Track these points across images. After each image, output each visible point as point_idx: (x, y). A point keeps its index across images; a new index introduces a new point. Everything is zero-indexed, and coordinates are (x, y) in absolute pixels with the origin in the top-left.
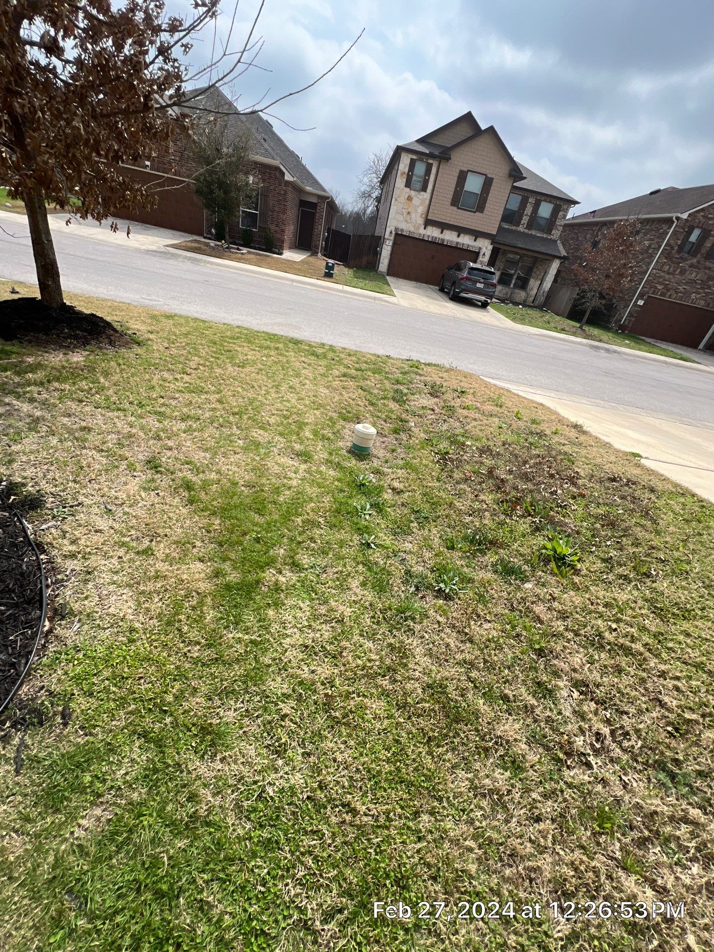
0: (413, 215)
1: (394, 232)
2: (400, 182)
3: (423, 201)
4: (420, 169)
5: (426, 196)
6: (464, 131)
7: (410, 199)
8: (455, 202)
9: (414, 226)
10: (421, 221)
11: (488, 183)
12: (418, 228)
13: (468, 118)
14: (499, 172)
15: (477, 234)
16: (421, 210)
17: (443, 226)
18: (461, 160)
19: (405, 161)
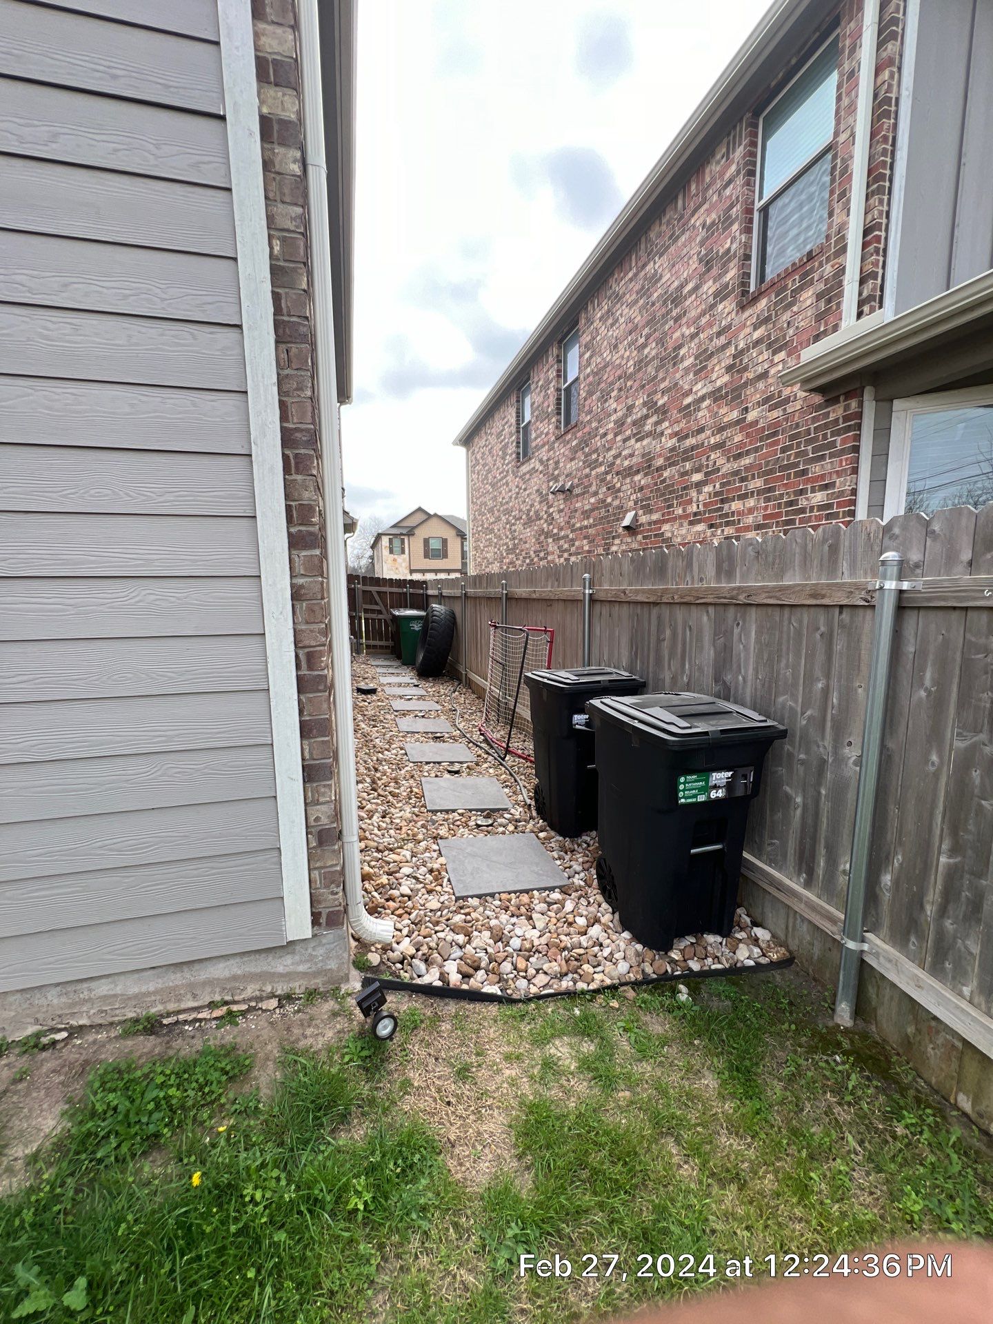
0: (400, 569)
2: (386, 552)
3: (404, 560)
4: (397, 542)
5: (406, 556)
6: (421, 517)
7: (395, 560)
8: (426, 556)
9: (403, 575)
10: (408, 571)
11: (445, 542)
12: (406, 575)
13: (420, 509)
14: (450, 534)
15: (449, 571)
16: (405, 564)
17: (423, 571)
18: (422, 533)
19: (385, 541)
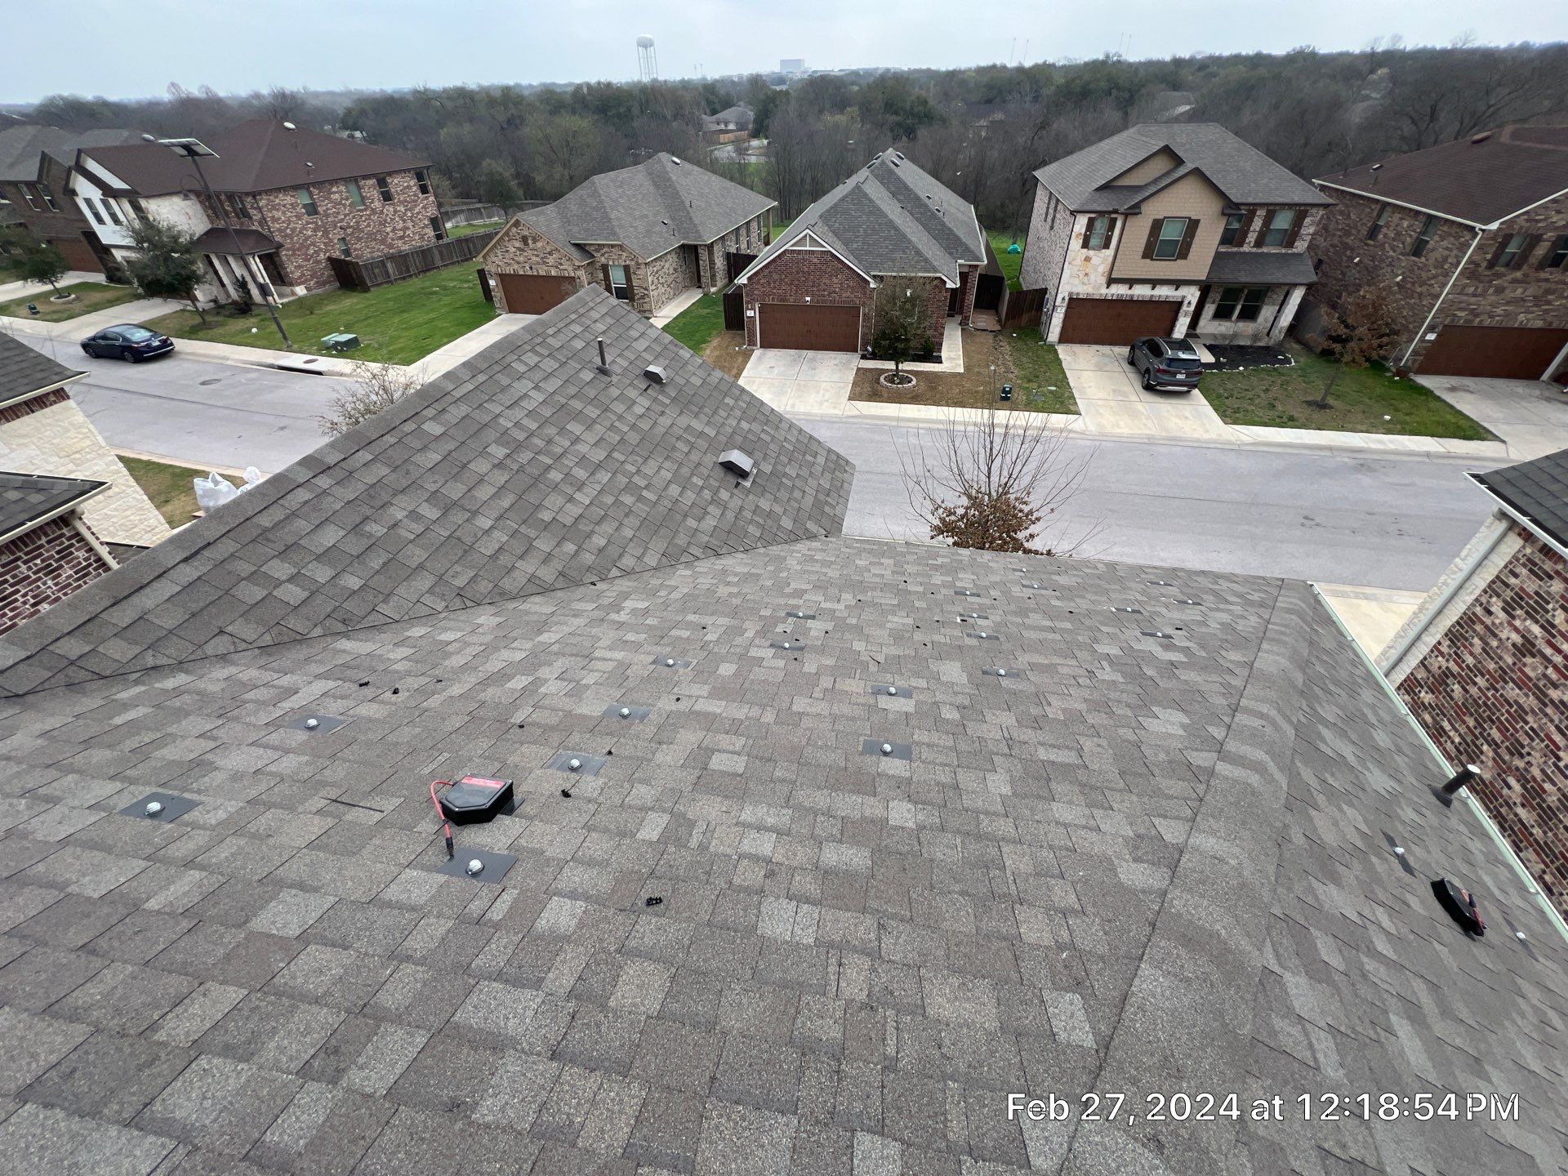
0: (1092, 277)
1: (1067, 298)
2: (1076, 244)
3: (1105, 259)
4: (1101, 226)
5: (1110, 252)
7: (1088, 259)
8: (1148, 254)
9: (1094, 288)
10: (1103, 280)
11: (1193, 225)
12: (1099, 288)
14: (1208, 212)
15: (1177, 284)
16: (1103, 268)
17: (1131, 282)
18: (1156, 208)
19: (1081, 222)
